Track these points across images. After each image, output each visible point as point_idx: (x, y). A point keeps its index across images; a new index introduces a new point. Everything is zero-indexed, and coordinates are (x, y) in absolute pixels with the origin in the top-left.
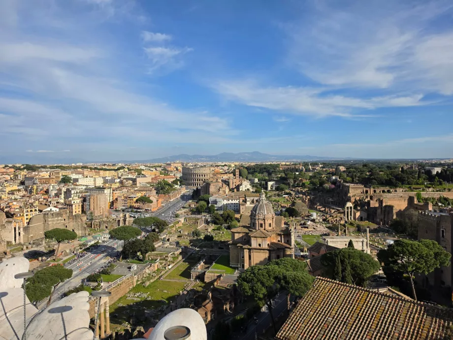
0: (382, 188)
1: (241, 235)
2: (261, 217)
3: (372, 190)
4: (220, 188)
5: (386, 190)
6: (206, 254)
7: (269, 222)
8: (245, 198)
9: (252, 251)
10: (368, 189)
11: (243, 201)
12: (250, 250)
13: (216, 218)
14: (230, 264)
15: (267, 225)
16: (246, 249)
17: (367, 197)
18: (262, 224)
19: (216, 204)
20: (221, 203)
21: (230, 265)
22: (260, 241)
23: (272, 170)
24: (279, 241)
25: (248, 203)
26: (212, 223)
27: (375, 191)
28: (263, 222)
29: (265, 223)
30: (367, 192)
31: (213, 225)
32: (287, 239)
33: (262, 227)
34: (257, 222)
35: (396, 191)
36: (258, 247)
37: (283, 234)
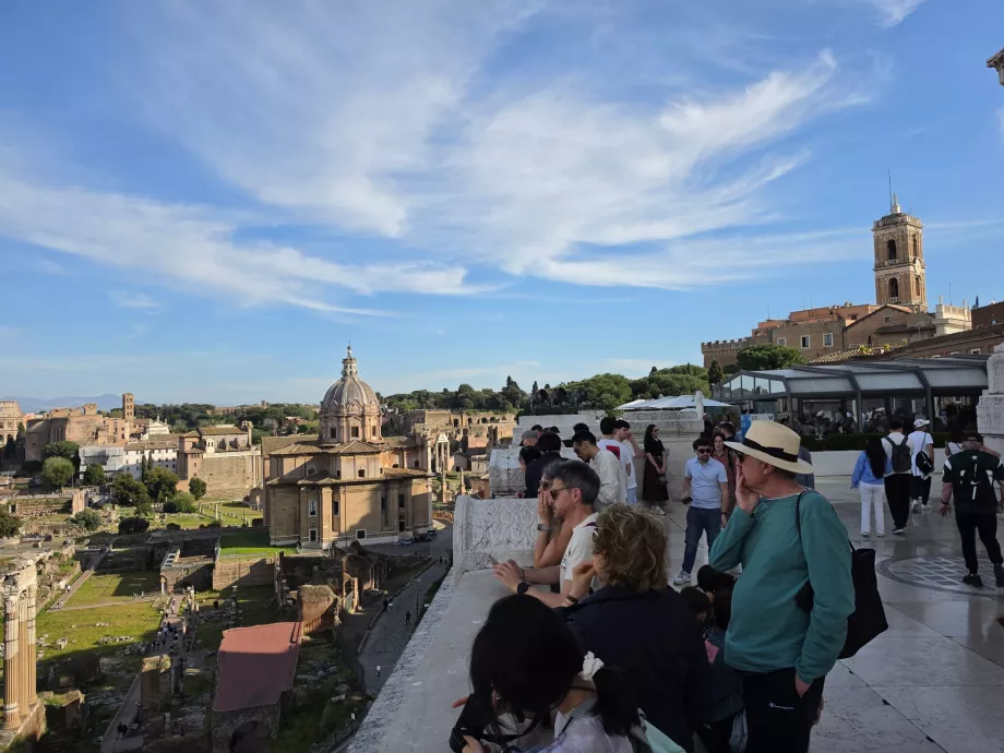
0: (482, 415)
1: (300, 461)
2: (356, 410)
3: (465, 418)
4: (98, 430)
5: (488, 419)
6: (171, 541)
7: (373, 424)
8: (200, 438)
9: (342, 489)
10: (459, 418)
11: (194, 445)
12: (335, 488)
13: (126, 487)
14: (269, 539)
15: (368, 430)
16: (325, 485)
17: (458, 432)
18: (357, 428)
19: (105, 464)
20: (121, 461)
21: (272, 543)
22: (361, 462)
23: (198, 414)
24: (395, 466)
25: (210, 450)
26: (114, 503)
27: (470, 420)
28: (358, 424)
29: (363, 426)
30: (456, 422)
31: (117, 507)
32: (413, 460)
33: (357, 435)
34: (344, 424)
35: (504, 419)
36: (359, 478)
37: (407, 449)
